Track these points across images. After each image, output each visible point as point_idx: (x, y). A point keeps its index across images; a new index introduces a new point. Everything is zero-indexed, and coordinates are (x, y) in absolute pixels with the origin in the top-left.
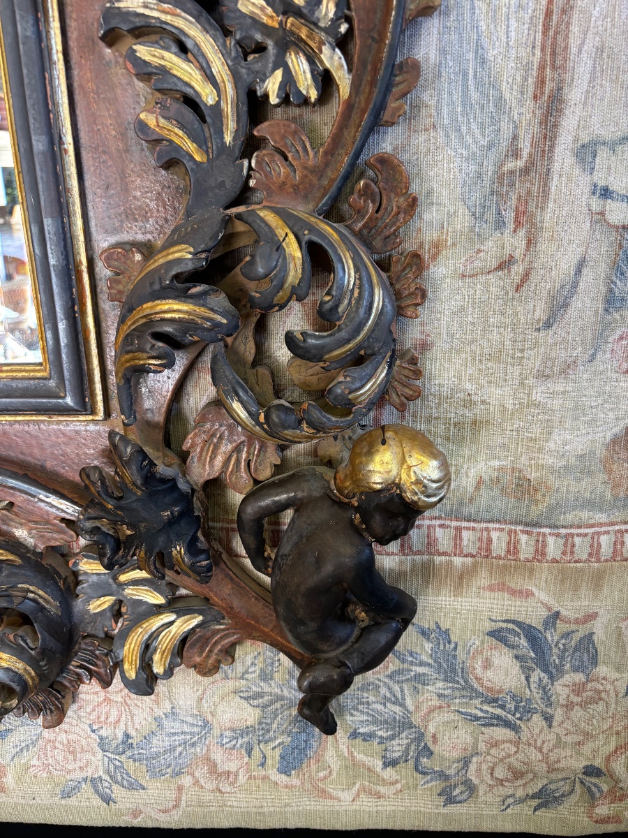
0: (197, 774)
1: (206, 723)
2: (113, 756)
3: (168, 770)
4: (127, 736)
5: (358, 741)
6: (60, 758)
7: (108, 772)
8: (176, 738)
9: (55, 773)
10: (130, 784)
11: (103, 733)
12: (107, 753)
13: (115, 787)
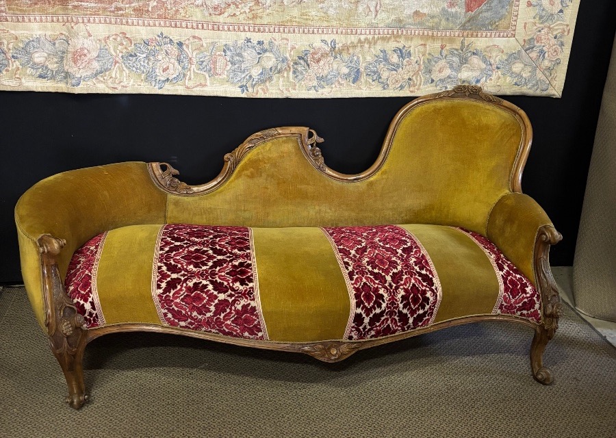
0: (336, 84)
1: (338, 72)
3: (330, 83)
4: (323, 76)
6: (308, 82)
7: (318, 84)
8: (332, 76)
9: (307, 85)
10: (322, 87)
12: (318, 80)
13: (319, 88)
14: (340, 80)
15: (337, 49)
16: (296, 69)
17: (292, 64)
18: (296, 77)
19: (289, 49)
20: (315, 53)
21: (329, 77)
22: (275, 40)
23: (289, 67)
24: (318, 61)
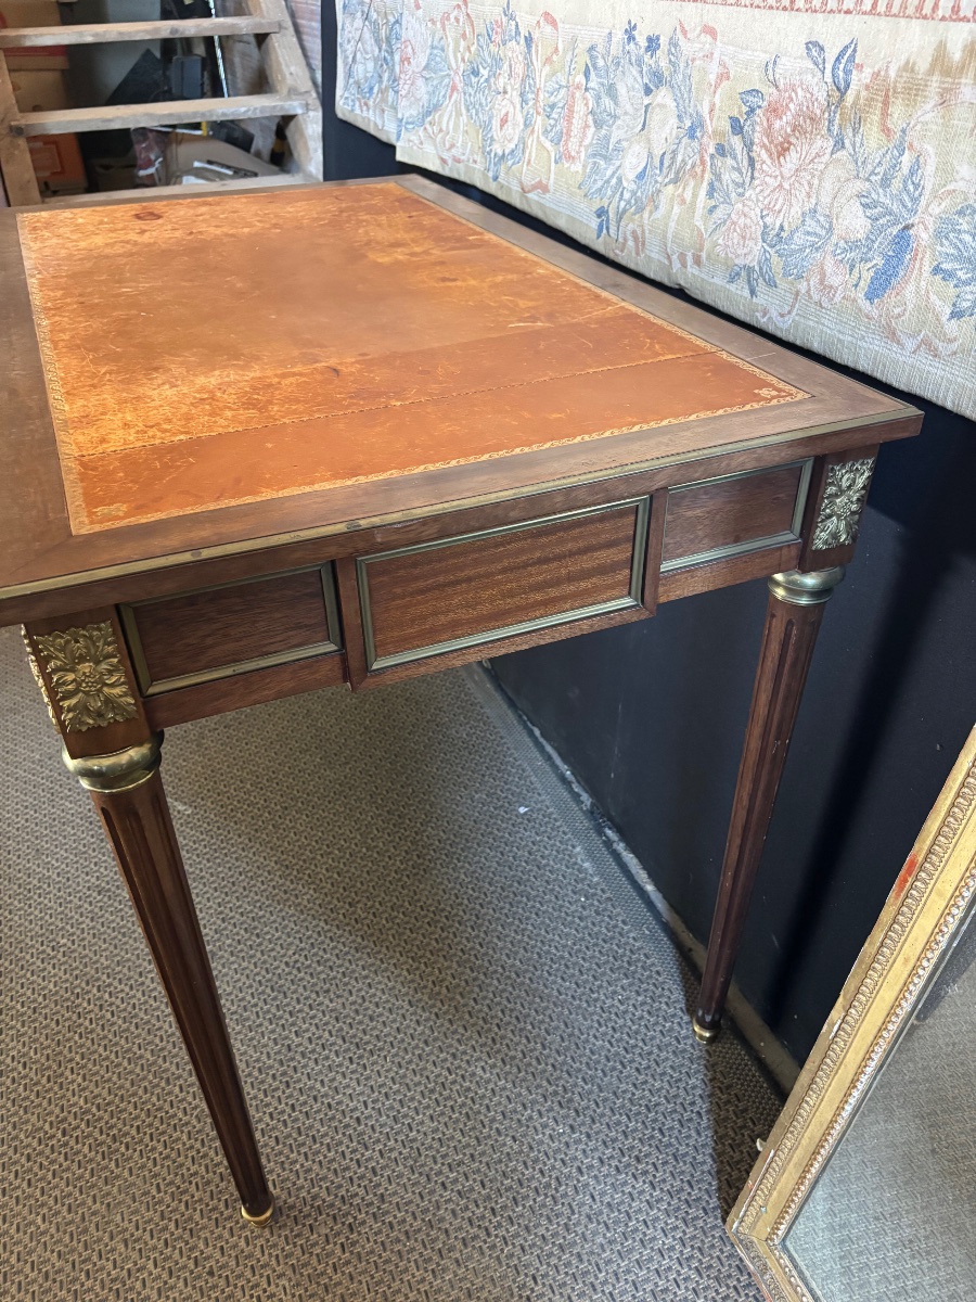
0: (812, 283)
1: (831, 226)
2: (768, 248)
3: (795, 271)
4: (782, 228)
5: (938, 277)
6: (735, 241)
7: (759, 263)
8: (809, 238)
9: (730, 255)
10: (770, 279)
11: (768, 220)
12: (764, 244)
13: (760, 280)
14: (829, 266)
15: (850, 97)
16: (718, 177)
17: (712, 150)
18: (712, 210)
19: (712, 78)
20: (775, 111)
21: (799, 238)
22: (684, 32)
23: (703, 162)
24: (783, 150)
